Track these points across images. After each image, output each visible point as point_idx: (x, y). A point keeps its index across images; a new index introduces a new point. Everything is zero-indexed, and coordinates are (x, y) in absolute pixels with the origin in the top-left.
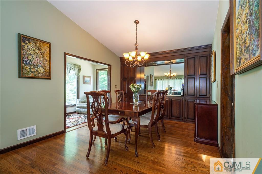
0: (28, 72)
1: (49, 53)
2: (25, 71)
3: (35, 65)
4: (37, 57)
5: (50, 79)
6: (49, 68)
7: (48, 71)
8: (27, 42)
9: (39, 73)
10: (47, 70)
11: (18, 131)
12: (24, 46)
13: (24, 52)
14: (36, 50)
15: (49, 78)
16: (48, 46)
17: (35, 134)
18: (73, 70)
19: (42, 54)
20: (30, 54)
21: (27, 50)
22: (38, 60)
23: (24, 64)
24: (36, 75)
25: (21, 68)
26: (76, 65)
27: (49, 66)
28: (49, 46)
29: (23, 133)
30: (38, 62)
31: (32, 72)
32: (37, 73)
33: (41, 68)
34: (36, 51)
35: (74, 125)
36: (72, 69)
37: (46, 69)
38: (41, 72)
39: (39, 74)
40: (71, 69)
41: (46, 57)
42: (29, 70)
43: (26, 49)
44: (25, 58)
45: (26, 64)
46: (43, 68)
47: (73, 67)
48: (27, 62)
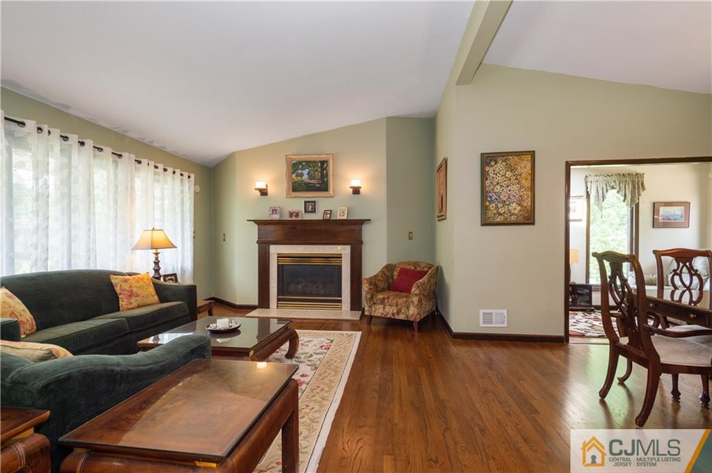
0: (495, 214)
1: (530, 172)
2: (490, 214)
3: (505, 201)
4: (508, 186)
5: (533, 223)
6: (529, 203)
7: (529, 208)
8: (493, 163)
9: (511, 215)
10: (525, 207)
11: (481, 312)
12: (488, 172)
13: (488, 183)
14: (507, 173)
15: (530, 222)
16: (528, 160)
17: (506, 325)
18: (616, 190)
19: (518, 178)
20: (498, 183)
21: (493, 177)
22: (510, 191)
23: (489, 201)
24: (507, 218)
25: (484, 209)
26: (624, 175)
27: (530, 199)
28: (530, 158)
29: (488, 319)
30: (509, 195)
31: (501, 214)
32: (509, 214)
33: (515, 204)
34: (507, 175)
35: (598, 335)
36: (613, 188)
37: (525, 205)
38: (516, 212)
39: (513, 217)
40: (609, 188)
41: (524, 182)
42: (495, 212)
43: (492, 175)
44: (490, 192)
45: (491, 202)
46: (519, 205)
47: (615, 182)
48: (493, 199)
